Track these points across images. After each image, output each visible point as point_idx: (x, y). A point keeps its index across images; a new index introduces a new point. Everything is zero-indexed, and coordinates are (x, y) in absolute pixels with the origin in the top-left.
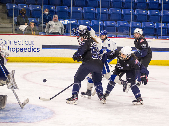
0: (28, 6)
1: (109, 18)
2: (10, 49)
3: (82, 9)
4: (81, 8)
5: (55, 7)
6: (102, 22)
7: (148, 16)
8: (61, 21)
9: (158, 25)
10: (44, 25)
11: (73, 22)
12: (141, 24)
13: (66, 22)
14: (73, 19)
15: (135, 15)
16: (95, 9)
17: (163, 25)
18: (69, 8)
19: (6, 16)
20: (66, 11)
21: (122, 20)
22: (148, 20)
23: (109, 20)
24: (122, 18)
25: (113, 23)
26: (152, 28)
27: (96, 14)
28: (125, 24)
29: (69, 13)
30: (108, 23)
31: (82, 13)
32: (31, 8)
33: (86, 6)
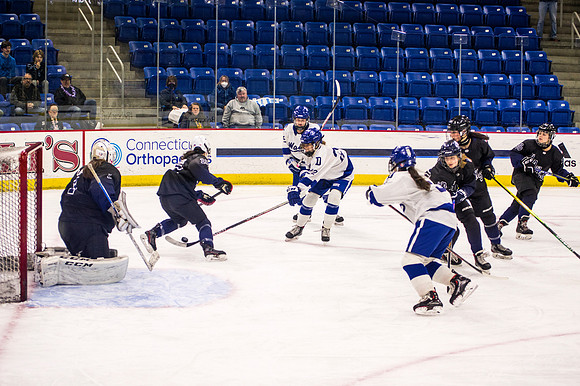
0: (187, 71)
1: (353, 90)
2: (151, 159)
3: (298, 74)
4: (295, 72)
5: (241, 71)
7: (432, 85)
9: (452, 103)
10: (219, 109)
11: (278, 101)
12: (419, 102)
13: (264, 101)
14: (278, 95)
15: (406, 84)
16: (323, 73)
17: (464, 103)
18: (271, 73)
19: (143, 91)
20: (264, 79)
24: (380, 91)
25: (360, 102)
26: (442, 110)
27: (326, 83)
28: (386, 102)
29: (271, 82)
30: (351, 101)
31: (298, 82)
32: (193, 75)
33: (306, 67)
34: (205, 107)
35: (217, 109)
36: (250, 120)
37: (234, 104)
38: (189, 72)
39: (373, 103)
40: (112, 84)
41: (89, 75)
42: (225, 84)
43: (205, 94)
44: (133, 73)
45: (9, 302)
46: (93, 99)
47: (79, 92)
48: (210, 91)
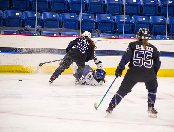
1: (50, 8)
6: (39, 14)
7: (105, 5)
9: (118, 18)
12: (95, 17)
17: (127, 18)
21: (68, 11)
22: (105, 12)
23: (49, 11)
24: (68, 9)
25: (54, 16)
26: (111, 23)
28: (73, 16)
30: (48, 15)
39: (63, 17)
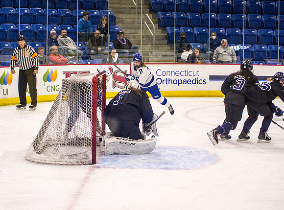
0: (192, 29)
2: (170, 81)
3: (258, 32)
4: (256, 31)
5: (224, 30)
8: (232, 47)
10: (211, 52)
11: (246, 47)
13: (238, 48)
14: (246, 44)
16: (272, 31)
18: (241, 31)
19: (166, 41)
20: (238, 35)
27: (274, 37)
29: (242, 36)
31: (258, 36)
32: (196, 32)
33: (262, 28)
34: (203, 51)
35: (210, 52)
36: (229, 59)
37: (220, 49)
38: (193, 30)
40: (148, 37)
41: (134, 32)
42: (214, 37)
43: (203, 43)
44: (160, 30)
45: (85, 164)
46: (137, 46)
47: (128, 41)
48: (206, 42)
